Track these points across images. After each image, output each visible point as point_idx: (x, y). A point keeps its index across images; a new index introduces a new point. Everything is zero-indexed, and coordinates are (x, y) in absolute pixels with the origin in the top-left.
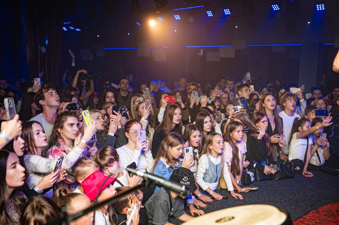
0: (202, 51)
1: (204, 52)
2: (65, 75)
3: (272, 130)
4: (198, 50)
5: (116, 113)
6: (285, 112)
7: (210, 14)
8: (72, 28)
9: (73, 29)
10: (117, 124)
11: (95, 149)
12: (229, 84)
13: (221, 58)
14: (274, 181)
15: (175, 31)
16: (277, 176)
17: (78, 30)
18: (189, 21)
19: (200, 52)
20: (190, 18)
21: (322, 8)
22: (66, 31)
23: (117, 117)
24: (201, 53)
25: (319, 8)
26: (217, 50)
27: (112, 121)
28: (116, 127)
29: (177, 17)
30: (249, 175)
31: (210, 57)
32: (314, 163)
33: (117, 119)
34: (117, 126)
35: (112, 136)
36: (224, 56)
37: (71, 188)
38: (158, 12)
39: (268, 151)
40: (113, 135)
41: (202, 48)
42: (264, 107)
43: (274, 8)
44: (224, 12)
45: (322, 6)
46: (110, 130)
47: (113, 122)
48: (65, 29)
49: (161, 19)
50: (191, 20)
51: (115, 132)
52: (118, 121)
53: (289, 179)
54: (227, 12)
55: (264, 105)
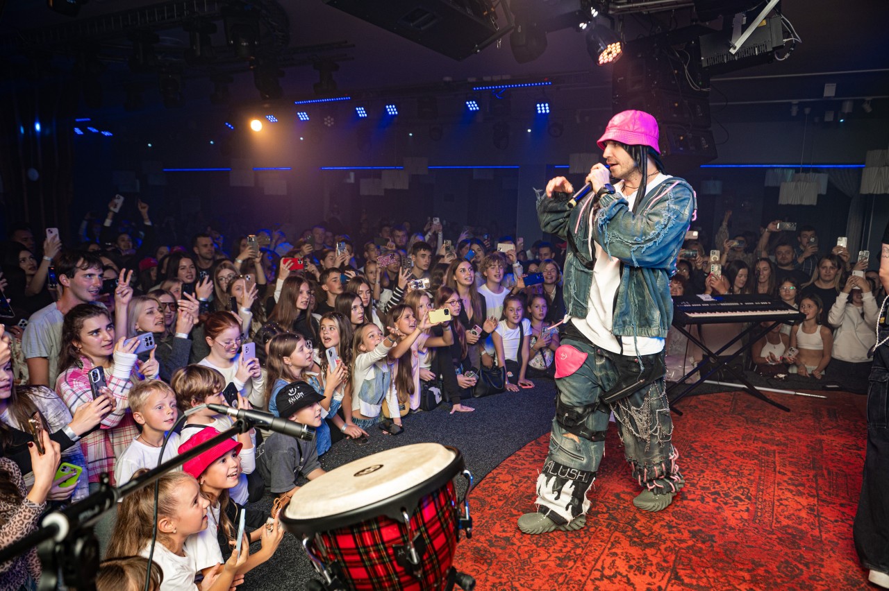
0: (352, 175)
1: (356, 178)
2: (84, 224)
3: (468, 319)
4: (345, 174)
5: (189, 296)
6: (488, 287)
7: (361, 112)
8: (94, 130)
9: (95, 133)
10: (191, 317)
11: (153, 363)
12: (398, 236)
13: (386, 190)
14: (473, 399)
15: (302, 139)
16: (478, 391)
17: (107, 134)
18: (326, 123)
19: (349, 177)
20: (325, 119)
21: (545, 110)
22: (81, 135)
23: (192, 304)
24: (352, 180)
25: (541, 110)
26: (378, 175)
27: (182, 311)
28: (190, 322)
29: (303, 116)
30: (432, 392)
31: (367, 188)
32: (538, 366)
33: (190, 307)
34: (191, 319)
35: (184, 339)
36: (390, 187)
37: (111, 440)
38: (266, 106)
39: (463, 352)
40: (184, 336)
41: (352, 170)
42: (456, 282)
43: (469, 106)
44: (386, 109)
45: (545, 107)
46: (179, 328)
47: (184, 313)
48: (78, 131)
49: (271, 118)
50: (329, 122)
51: (188, 330)
52: (193, 311)
53: (497, 395)
54: (392, 110)
55: (455, 279)
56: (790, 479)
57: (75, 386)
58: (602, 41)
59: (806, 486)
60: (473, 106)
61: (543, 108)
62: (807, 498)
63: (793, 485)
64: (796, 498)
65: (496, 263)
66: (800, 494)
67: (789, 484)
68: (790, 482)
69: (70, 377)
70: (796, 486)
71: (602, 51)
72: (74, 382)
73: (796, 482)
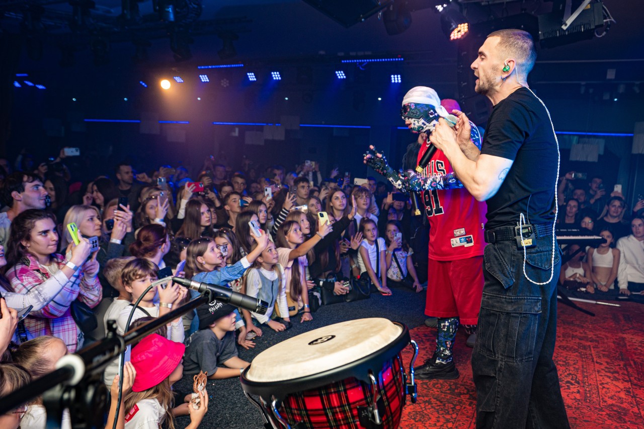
0: (237, 130)
1: (240, 132)
2: (20, 158)
4: (232, 128)
5: (124, 208)
7: (252, 77)
8: (30, 84)
9: (31, 86)
10: (125, 226)
11: (95, 262)
13: (266, 141)
14: (345, 303)
15: (199, 99)
16: (349, 297)
17: (40, 87)
18: (222, 84)
19: (235, 131)
20: (222, 81)
21: (398, 80)
22: (18, 87)
23: (126, 214)
24: (236, 133)
25: (395, 80)
26: (261, 129)
27: (117, 220)
28: (124, 230)
29: (204, 78)
31: (251, 139)
33: (125, 217)
34: (125, 228)
35: (118, 244)
36: (270, 137)
37: (52, 328)
38: (173, 69)
40: (118, 242)
41: (237, 126)
42: (332, 207)
43: (338, 75)
44: (272, 75)
45: (397, 77)
46: (113, 235)
47: (119, 222)
48: (17, 84)
49: (178, 79)
50: (225, 83)
51: (122, 237)
52: (126, 220)
53: (364, 300)
54: (276, 76)
55: (331, 204)
56: (606, 368)
57: (24, 280)
58: (454, 22)
59: (620, 373)
60: (341, 75)
61: (396, 79)
62: (622, 383)
63: (610, 372)
64: (614, 382)
65: (364, 194)
66: (617, 379)
67: (606, 372)
68: (607, 370)
69: (20, 273)
70: (613, 373)
71: (453, 30)
72: (24, 277)
73: (612, 371)
